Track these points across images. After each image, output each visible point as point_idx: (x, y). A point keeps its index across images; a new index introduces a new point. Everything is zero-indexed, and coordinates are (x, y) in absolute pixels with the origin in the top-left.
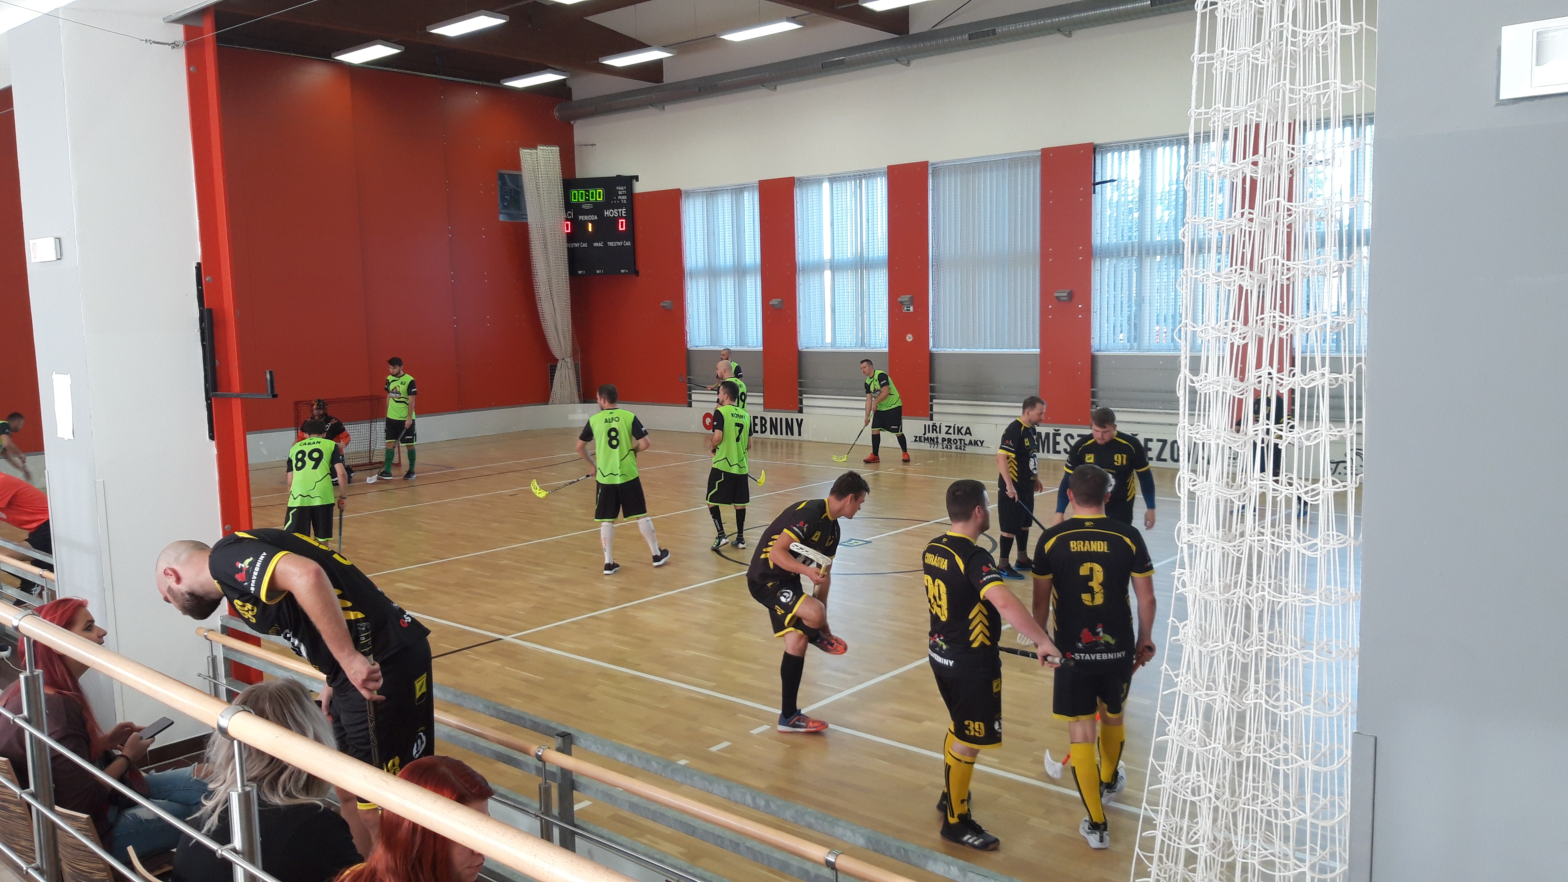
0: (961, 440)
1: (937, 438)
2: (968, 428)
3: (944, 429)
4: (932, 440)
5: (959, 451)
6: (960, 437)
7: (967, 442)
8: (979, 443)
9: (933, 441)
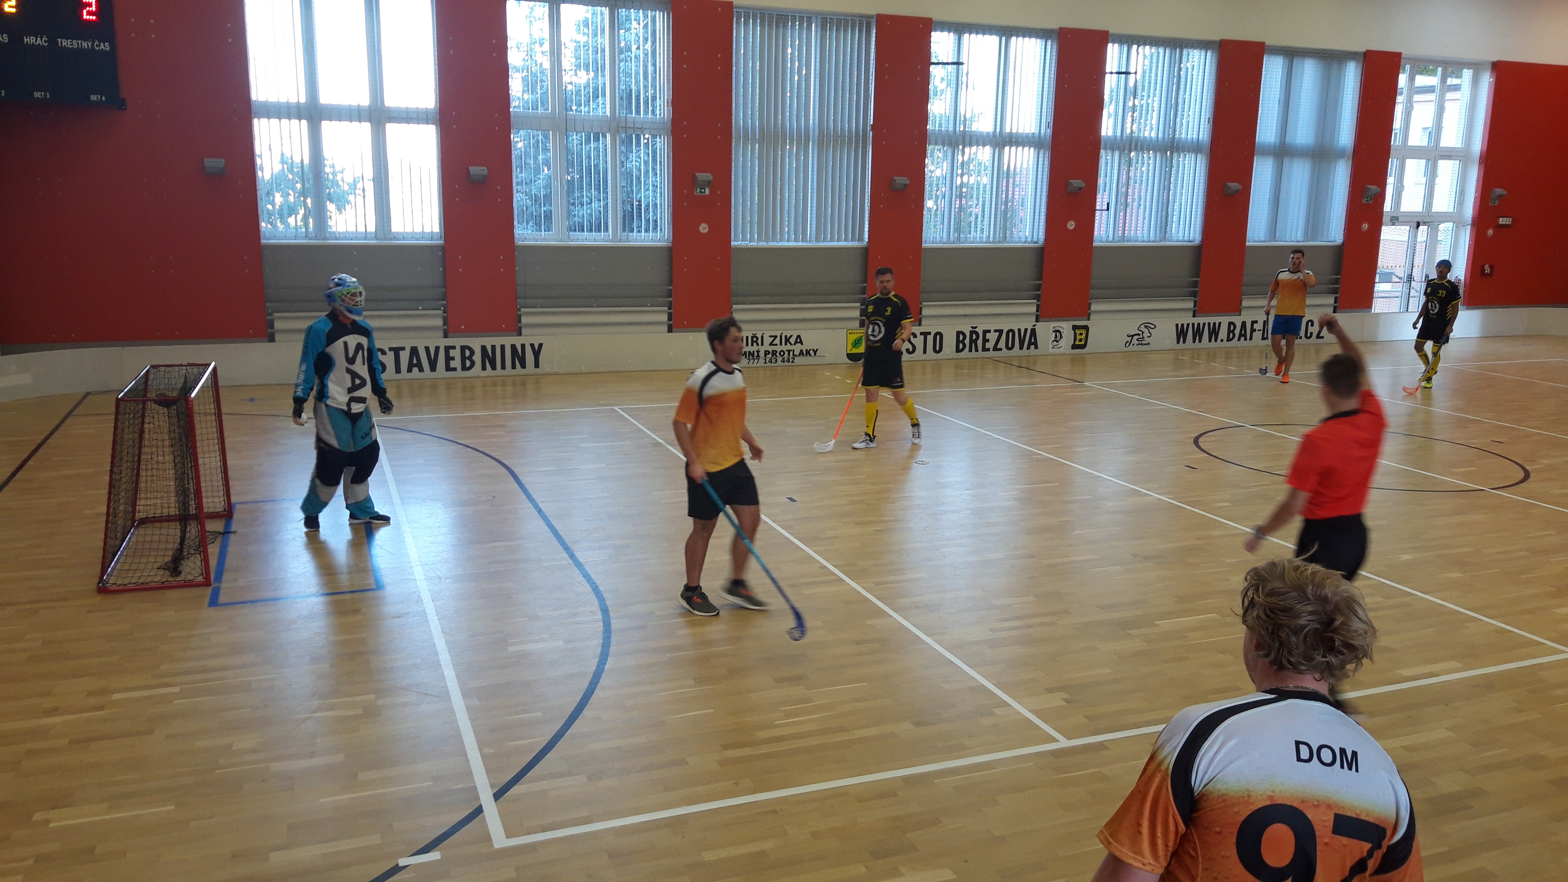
0: (789, 351)
1: (758, 352)
2: (799, 337)
3: (767, 340)
4: (751, 354)
5: (786, 363)
6: (789, 347)
7: (797, 353)
8: (812, 352)
9: (753, 355)
